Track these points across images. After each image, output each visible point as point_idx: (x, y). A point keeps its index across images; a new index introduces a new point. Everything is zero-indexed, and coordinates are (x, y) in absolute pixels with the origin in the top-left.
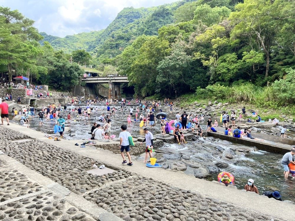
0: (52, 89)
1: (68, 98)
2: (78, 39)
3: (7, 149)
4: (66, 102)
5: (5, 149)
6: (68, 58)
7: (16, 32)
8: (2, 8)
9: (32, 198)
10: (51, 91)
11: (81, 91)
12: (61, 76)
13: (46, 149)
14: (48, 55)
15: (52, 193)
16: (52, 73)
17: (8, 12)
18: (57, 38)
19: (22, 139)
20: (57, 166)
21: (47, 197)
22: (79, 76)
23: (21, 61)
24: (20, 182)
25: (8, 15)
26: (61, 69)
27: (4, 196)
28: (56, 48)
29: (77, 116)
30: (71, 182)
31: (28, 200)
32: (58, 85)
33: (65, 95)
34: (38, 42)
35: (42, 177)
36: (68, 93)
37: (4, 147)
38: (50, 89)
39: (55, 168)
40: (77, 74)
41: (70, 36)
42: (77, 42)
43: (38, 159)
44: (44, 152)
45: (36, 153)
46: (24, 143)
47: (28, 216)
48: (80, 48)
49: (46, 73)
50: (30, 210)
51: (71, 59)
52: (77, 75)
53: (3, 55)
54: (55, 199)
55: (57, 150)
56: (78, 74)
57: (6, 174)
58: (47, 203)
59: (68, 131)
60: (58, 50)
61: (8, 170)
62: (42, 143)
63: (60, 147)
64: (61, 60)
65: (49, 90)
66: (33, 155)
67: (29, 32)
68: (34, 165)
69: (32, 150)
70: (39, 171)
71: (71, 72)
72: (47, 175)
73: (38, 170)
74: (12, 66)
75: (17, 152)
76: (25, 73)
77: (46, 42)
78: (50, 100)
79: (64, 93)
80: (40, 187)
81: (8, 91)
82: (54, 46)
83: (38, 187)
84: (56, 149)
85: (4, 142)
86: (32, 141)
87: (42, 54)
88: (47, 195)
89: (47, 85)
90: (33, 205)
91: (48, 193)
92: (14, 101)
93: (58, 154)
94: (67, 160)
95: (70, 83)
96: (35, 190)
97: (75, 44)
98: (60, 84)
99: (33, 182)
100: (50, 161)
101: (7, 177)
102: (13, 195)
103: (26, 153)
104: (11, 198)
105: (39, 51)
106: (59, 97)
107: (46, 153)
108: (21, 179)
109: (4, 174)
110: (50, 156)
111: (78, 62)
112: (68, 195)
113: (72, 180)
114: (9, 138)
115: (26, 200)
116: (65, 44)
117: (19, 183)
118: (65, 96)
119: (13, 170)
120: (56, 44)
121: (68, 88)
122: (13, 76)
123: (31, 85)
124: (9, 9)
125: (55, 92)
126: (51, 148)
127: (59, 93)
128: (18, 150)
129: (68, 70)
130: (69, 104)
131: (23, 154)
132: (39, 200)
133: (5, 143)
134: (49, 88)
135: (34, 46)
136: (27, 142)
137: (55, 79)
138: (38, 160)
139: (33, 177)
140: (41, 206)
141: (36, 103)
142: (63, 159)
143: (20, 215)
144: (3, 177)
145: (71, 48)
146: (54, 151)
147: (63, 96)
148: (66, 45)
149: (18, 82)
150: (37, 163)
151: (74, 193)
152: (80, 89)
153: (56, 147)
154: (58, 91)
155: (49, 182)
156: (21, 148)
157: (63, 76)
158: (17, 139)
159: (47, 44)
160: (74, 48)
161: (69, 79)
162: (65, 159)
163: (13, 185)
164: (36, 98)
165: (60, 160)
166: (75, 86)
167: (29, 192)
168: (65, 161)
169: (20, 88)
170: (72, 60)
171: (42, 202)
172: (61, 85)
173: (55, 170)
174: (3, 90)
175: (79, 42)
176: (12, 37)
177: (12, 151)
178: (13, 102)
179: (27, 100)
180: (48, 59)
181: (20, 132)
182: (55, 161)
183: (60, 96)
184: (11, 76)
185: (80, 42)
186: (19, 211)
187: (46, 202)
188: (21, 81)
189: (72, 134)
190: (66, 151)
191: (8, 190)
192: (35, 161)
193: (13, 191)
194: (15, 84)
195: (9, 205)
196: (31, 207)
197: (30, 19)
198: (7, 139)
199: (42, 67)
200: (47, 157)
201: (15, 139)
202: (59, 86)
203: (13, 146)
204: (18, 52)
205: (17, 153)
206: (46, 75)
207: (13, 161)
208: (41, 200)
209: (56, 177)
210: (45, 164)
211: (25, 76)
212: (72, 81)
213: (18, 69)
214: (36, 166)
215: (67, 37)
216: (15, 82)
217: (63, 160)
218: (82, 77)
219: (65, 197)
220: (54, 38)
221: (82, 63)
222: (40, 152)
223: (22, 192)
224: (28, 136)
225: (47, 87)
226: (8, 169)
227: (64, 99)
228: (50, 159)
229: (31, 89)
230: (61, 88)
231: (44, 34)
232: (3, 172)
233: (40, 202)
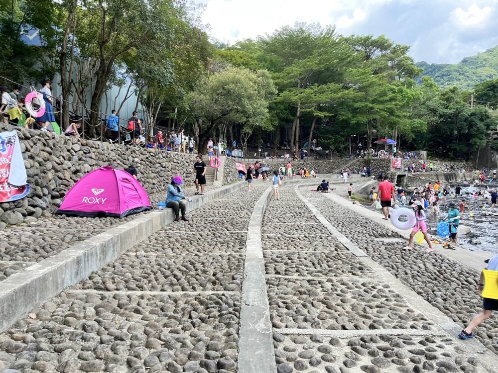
0: (434, 156)
1: (463, 172)
2: (485, 60)
3: (369, 249)
4: (459, 181)
5: (366, 248)
6: (467, 98)
7: (379, 71)
8: (361, 38)
9: (418, 338)
10: (431, 161)
11: (491, 160)
12: (452, 134)
13: (429, 260)
14: (428, 99)
15: (451, 340)
16: (435, 129)
17: (369, 42)
18: (446, 66)
19: (390, 237)
20: (453, 294)
21: (443, 344)
22: (487, 129)
23: (386, 114)
24: (395, 305)
25: (368, 47)
26: (452, 119)
27: (373, 322)
28: (442, 84)
29: (484, 208)
30: (484, 331)
31: (410, 339)
32: (444, 149)
33: (458, 167)
34: (412, 80)
35: (431, 308)
36: (464, 163)
37: (365, 245)
38: (430, 157)
39: (450, 297)
40: (483, 126)
41: (469, 58)
42: (484, 66)
43: (418, 274)
44: (428, 265)
45: (414, 263)
46: (393, 244)
47: (414, 366)
48: (491, 77)
49: (425, 129)
50: (417, 357)
51: (472, 99)
52: (484, 128)
53: (360, 108)
54: (457, 352)
55: (450, 266)
56: (485, 125)
57: (373, 287)
58: (444, 355)
59: (466, 233)
60: (448, 86)
61: (375, 283)
62: (422, 248)
63: (454, 260)
64: (453, 105)
65: (427, 159)
66: (409, 265)
67: (400, 66)
68: (413, 283)
69: (407, 258)
70: (422, 296)
71: (471, 125)
72: (437, 305)
73: (419, 293)
74: (373, 124)
75: (385, 257)
76: (390, 132)
77: (426, 77)
78: (430, 175)
79: (456, 163)
80: (429, 324)
81: (365, 162)
82: (439, 81)
83: (426, 323)
84: (448, 263)
85: (364, 239)
86: (405, 242)
87: (419, 99)
88: (442, 341)
89: (425, 150)
90: (421, 350)
91: (445, 338)
92: (373, 176)
93: (454, 272)
94: (471, 287)
95: (470, 145)
96: (421, 326)
97: (479, 70)
98: (448, 147)
99: (417, 312)
100: (439, 282)
101: (375, 292)
102: (386, 324)
103: (397, 260)
104: (384, 328)
105: (414, 93)
106: (446, 170)
107: (431, 268)
108: (395, 300)
109: (370, 287)
110: (438, 273)
111: (486, 103)
112: (481, 353)
113: (485, 327)
114: (371, 233)
115: (408, 338)
116: (460, 74)
117: (393, 306)
118: (458, 169)
119: (383, 284)
120: (443, 78)
121: (464, 154)
122: (372, 139)
123: (399, 152)
124: (372, 36)
125: (439, 162)
126: (438, 260)
127: (447, 163)
128: (385, 253)
129: (466, 120)
130: (465, 183)
131: (393, 262)
132: (430, 345)
133: (366, 240)
134: (428, 155)
135: (407, 88)
136: (397, 243)
137: (439, 140)
138: (419, 276)
139: (415, 303)
140: (435, 358)
141: (405, 181)
142: (463, 284)
143: (400, 359)
144: (369, 291)
145: (472, 80)
146: (445, 267)
147: (454, 169)
148: (462, 76)
149: (380, 148)
150: (417, 280)
151: (493, 353)
152: (489, 156)
153: (448, 259)
154: (444, 159)
155: (444, 319)
156: (390, 251)
157: (456, 132)
158: (382, 235)
159: (427, 81)
160: (478, 78)
161: (466, 138)
162: (467, 285)
163: (385, 307)
164: (406, 173)
165: (458, 285)
166: (478, 149)
167: (412, 327)
168: (467, 288)
169: (382, 157)
170: (474, 102)
171: (436, 351)
172: (449, 150)
173: (450, 300)
174: (358, 161)
175: (488, 65)
176: (373, 78)
177: (377, 254)
178: (372, 178)
179: (393, 175)
180: (428, 106)
181: (385, 226)
182: (448, 285)
183: (448, 169)
184: (370, 139)
185: (491, 66)
186: (398, 353)
187: (441, 352)
188: (384, 146)
189: (475, 241)
190: (467, 270)
191: (378, 314)
192: (413, 277)
193: (386, 318)
194: (375, 152)
195: (383, 338)
196: (417, 353)
197: (402, 44)
198: (369, 234)
199: (418, 120)
200: (434, 274)
201: (380, 236)
202: (447, 152)
203: (378, 247)
204: (382, 102)
205: (385, 259)
206: (422, 134)
207: (381, 269)
208: (433, 346)
209: (454, 313)
210: (431, 285)
211: (391, 137)
212: (472, 141)
213: (380, 127)
214: (417, 286)
215: (464, 61)
216: (376, 149)
217: (464, 286)
218: (494, 132)
219: (475, 355)
220: (440, 67)
221: (494, 105)
222: (421, 263)
223: (401, 322)
224: (399, 233)
225: (424, 153)
226: (375, 281)
227: (455, 175)
228: (438, 278)
229: (399, 159)
230: (449, 155)
231: (423, 64)
232: (369, 283)
233: (431, 349)
